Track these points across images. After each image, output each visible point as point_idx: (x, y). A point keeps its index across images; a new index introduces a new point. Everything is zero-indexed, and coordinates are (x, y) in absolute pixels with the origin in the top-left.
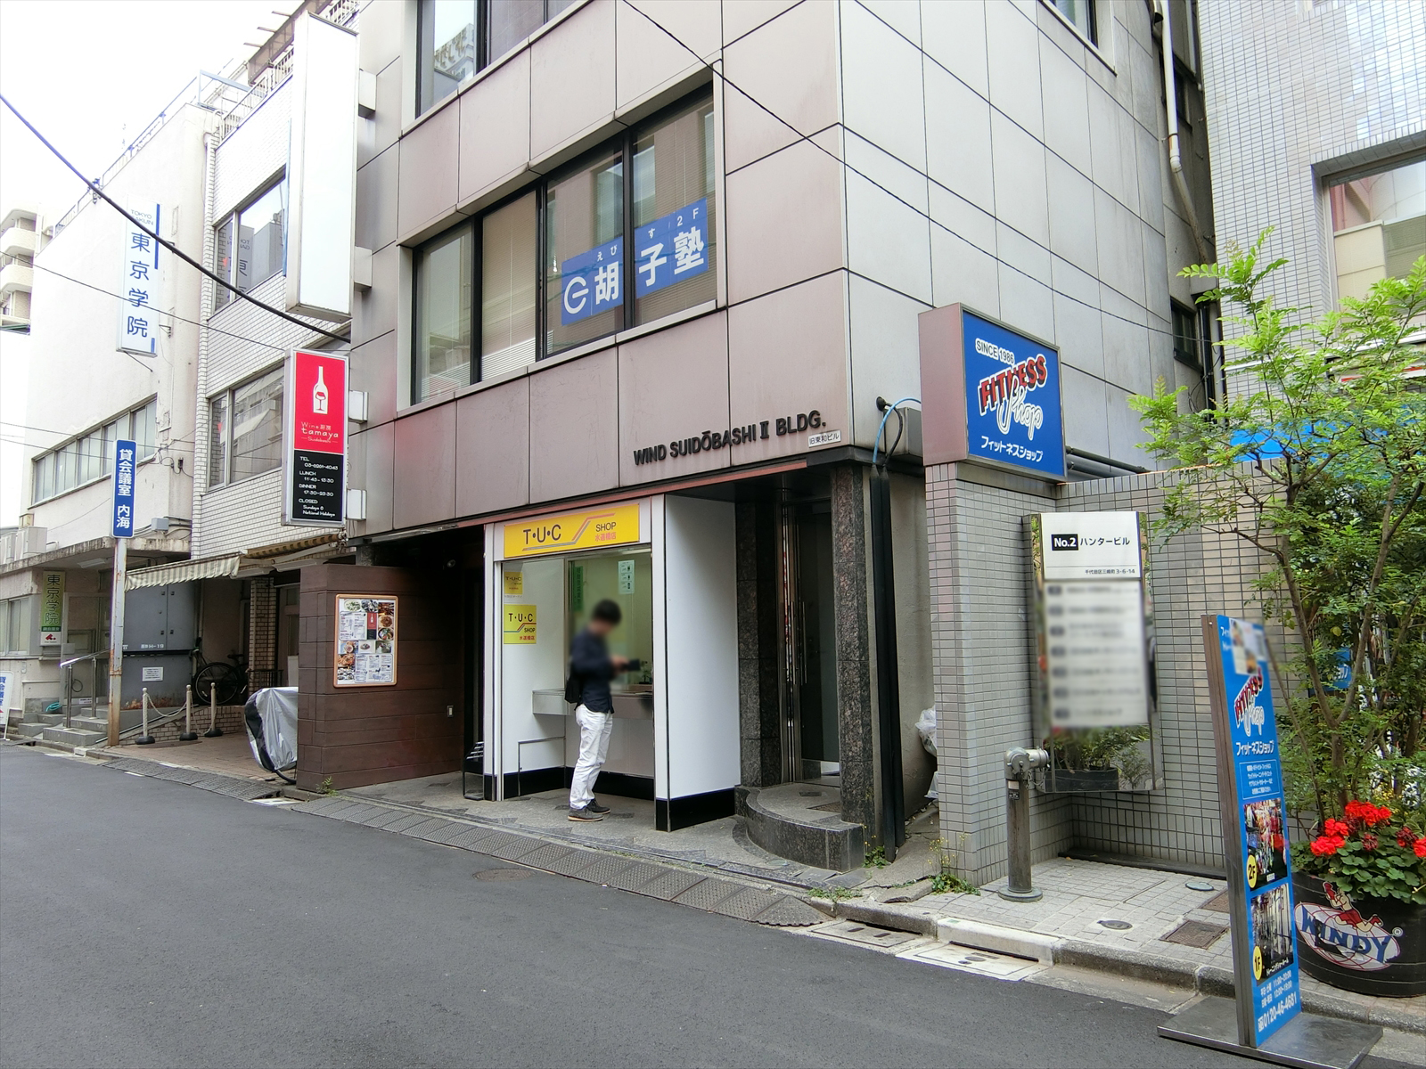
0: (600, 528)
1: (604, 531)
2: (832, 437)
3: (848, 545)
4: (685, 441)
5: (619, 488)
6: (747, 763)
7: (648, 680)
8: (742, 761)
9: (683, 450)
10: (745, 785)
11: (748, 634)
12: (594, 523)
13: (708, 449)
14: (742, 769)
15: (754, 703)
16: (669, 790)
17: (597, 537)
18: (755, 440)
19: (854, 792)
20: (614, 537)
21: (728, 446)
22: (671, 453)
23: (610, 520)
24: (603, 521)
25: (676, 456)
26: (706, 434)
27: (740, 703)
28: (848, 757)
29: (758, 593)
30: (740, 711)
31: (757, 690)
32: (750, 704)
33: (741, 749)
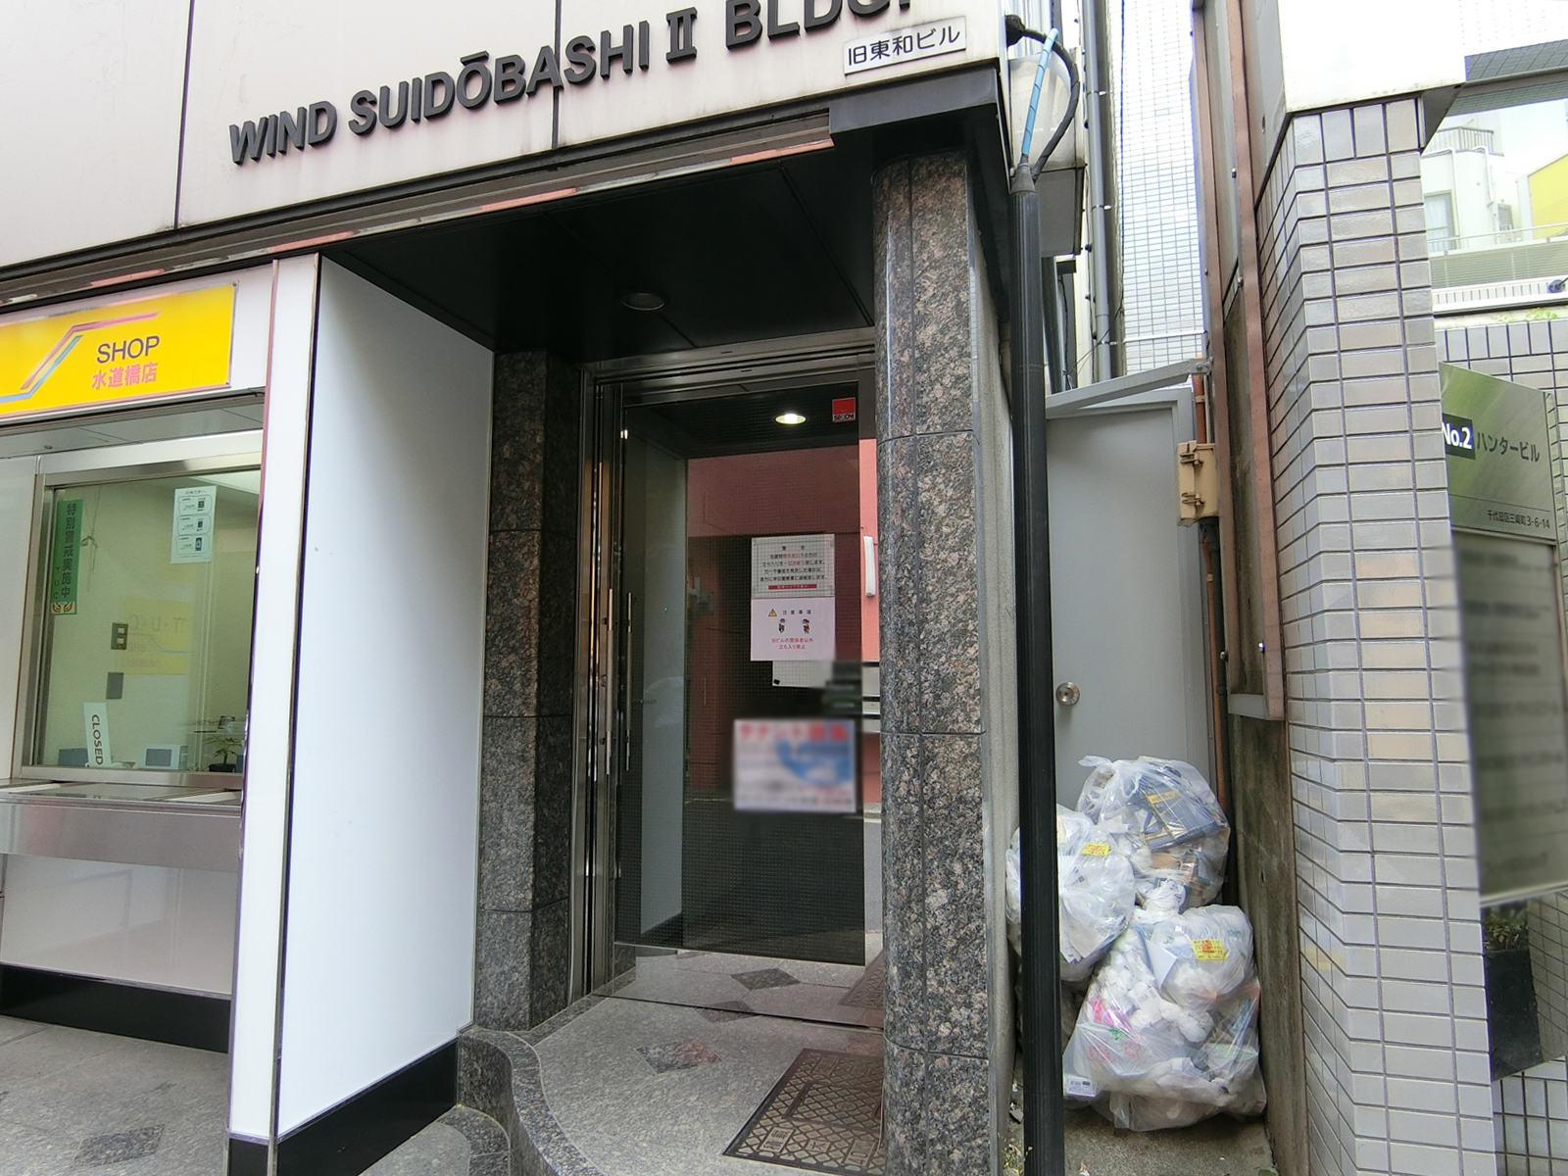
0: (107, 352)
1: (121, 362)
2: (937, 37)
3: (947, 381)
4: (404, 86)
5: (176, 231)
6: (492, 970)
7: (232, 760)
8: (479, 966)
9: (394, 111)
10: (485, 1025)
11: (512, 658)
12: (92, 340)
13: (477, 106)
14: (477, 985)
15: (519, 825)
16: (278, 1063)
17: (99, 378)
18: (645, 68)
19: (956, 1155)
20: (151, 374)
21: (546, 93)
22: (353, 124)
23: (143, 330)
24: (117, 335)
25: (365, 133)
26: (474, 64)
27: (482, 824)
28: (934, 1040)
29: (542, 561)
30: (481, 842)
31: (530, 792)
32: (509, 826)
33: (478, 934)
